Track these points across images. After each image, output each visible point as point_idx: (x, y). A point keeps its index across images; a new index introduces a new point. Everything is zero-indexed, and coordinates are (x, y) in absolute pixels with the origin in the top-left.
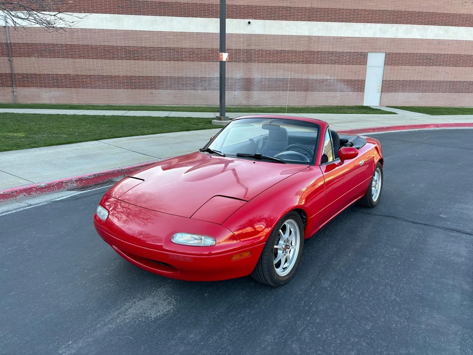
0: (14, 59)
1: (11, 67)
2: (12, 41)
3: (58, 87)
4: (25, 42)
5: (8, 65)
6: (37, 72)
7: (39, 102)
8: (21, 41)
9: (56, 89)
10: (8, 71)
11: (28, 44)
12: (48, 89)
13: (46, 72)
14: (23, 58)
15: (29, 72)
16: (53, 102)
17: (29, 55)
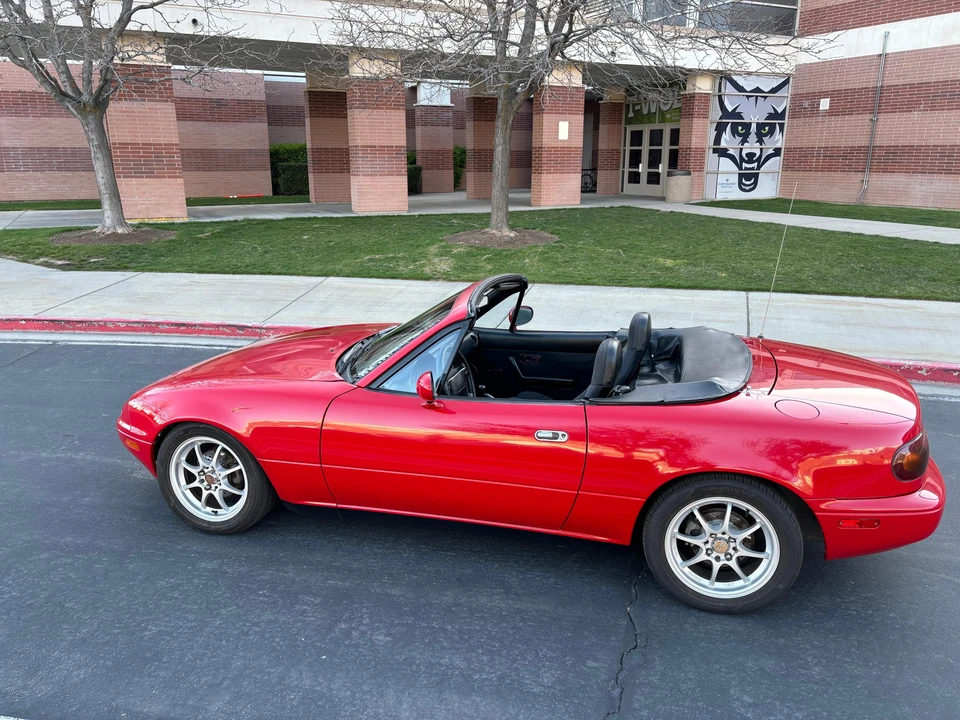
0: (882, 117)
1: (873, 134)
2: (886, 83)
3: (949, 172)
4: (908, 81)
5: (868, 129)
6: (916, 142)
7: (902, 203)
8: (901, 81)
9: (943, 177)
10: (864, 142)
11: (912, 86)
12: (926, 177)
13: (932, 142)
14: (896, 115)
15: (901, 142)
16: (931, 205)
17: (909, 108)
